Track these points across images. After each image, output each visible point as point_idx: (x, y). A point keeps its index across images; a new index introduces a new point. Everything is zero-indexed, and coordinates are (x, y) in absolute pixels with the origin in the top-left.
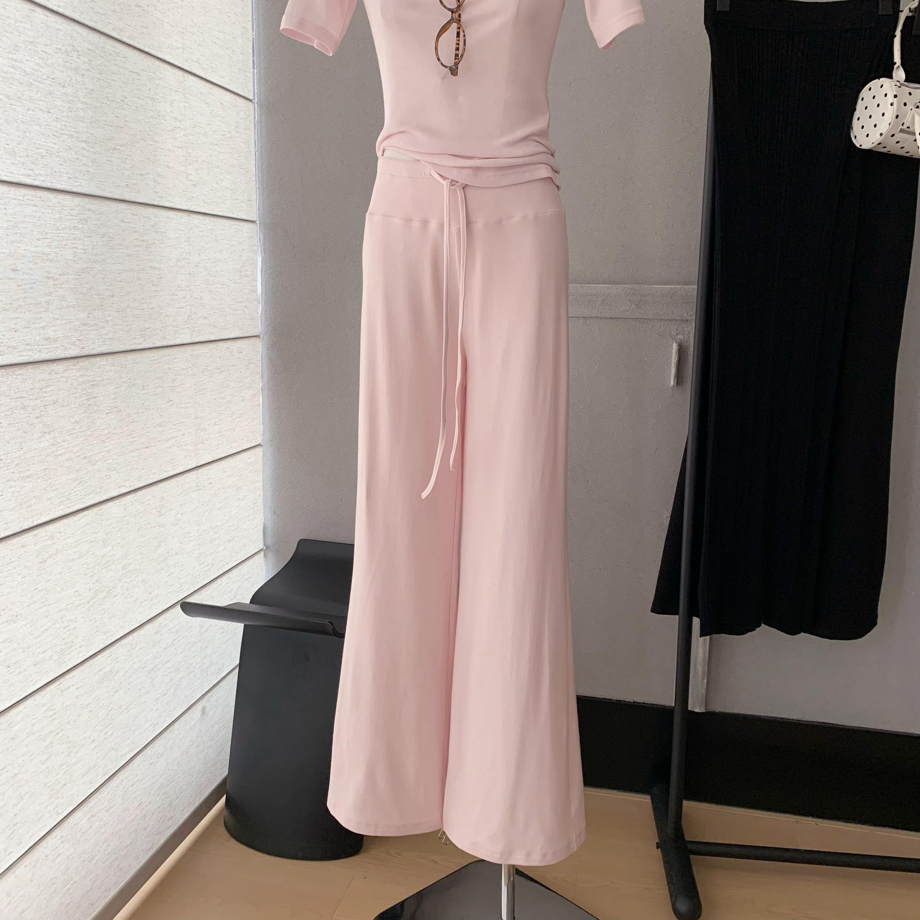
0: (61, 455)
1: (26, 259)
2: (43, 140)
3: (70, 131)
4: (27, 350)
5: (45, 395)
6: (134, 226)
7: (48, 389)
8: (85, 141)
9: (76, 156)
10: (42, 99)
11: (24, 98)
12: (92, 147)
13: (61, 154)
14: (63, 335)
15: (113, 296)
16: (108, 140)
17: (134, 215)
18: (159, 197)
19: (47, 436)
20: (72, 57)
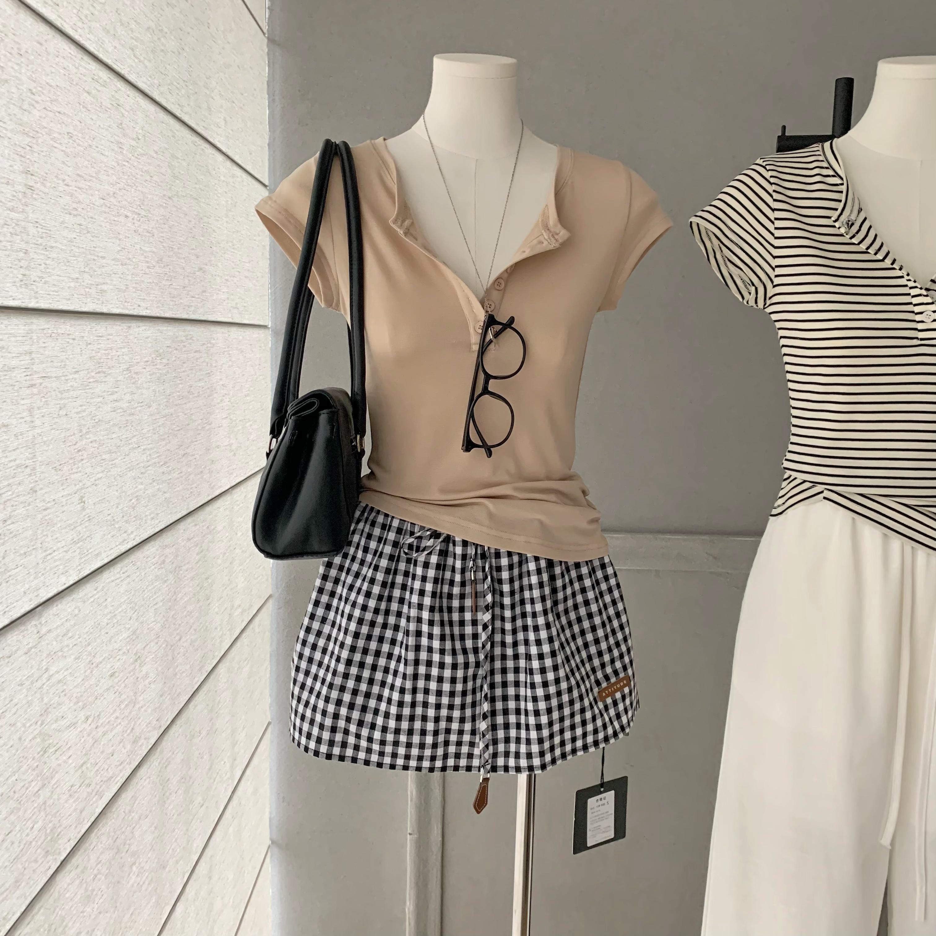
0: (144, 883)
1: (121, 652)
2: (134, 486)
3: (153, 458)
4: (121, 771)
5: (133, 815)
6: (195, 540)
7: (136, 805)
8: (165, 463)
9: (158, 487)
10: (135, 434)
11: (121, 445)
12: (168, 467)
13: (147, 492)
14: (145, 724)
15: (180, 640)
16: (179, 448)
17: (196, 525)
18: (212, 488)
19: (134, 868)
20: (156, 365)
